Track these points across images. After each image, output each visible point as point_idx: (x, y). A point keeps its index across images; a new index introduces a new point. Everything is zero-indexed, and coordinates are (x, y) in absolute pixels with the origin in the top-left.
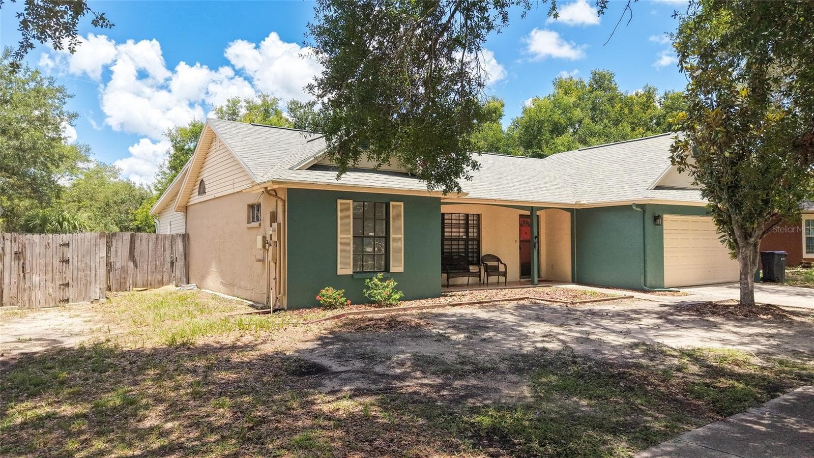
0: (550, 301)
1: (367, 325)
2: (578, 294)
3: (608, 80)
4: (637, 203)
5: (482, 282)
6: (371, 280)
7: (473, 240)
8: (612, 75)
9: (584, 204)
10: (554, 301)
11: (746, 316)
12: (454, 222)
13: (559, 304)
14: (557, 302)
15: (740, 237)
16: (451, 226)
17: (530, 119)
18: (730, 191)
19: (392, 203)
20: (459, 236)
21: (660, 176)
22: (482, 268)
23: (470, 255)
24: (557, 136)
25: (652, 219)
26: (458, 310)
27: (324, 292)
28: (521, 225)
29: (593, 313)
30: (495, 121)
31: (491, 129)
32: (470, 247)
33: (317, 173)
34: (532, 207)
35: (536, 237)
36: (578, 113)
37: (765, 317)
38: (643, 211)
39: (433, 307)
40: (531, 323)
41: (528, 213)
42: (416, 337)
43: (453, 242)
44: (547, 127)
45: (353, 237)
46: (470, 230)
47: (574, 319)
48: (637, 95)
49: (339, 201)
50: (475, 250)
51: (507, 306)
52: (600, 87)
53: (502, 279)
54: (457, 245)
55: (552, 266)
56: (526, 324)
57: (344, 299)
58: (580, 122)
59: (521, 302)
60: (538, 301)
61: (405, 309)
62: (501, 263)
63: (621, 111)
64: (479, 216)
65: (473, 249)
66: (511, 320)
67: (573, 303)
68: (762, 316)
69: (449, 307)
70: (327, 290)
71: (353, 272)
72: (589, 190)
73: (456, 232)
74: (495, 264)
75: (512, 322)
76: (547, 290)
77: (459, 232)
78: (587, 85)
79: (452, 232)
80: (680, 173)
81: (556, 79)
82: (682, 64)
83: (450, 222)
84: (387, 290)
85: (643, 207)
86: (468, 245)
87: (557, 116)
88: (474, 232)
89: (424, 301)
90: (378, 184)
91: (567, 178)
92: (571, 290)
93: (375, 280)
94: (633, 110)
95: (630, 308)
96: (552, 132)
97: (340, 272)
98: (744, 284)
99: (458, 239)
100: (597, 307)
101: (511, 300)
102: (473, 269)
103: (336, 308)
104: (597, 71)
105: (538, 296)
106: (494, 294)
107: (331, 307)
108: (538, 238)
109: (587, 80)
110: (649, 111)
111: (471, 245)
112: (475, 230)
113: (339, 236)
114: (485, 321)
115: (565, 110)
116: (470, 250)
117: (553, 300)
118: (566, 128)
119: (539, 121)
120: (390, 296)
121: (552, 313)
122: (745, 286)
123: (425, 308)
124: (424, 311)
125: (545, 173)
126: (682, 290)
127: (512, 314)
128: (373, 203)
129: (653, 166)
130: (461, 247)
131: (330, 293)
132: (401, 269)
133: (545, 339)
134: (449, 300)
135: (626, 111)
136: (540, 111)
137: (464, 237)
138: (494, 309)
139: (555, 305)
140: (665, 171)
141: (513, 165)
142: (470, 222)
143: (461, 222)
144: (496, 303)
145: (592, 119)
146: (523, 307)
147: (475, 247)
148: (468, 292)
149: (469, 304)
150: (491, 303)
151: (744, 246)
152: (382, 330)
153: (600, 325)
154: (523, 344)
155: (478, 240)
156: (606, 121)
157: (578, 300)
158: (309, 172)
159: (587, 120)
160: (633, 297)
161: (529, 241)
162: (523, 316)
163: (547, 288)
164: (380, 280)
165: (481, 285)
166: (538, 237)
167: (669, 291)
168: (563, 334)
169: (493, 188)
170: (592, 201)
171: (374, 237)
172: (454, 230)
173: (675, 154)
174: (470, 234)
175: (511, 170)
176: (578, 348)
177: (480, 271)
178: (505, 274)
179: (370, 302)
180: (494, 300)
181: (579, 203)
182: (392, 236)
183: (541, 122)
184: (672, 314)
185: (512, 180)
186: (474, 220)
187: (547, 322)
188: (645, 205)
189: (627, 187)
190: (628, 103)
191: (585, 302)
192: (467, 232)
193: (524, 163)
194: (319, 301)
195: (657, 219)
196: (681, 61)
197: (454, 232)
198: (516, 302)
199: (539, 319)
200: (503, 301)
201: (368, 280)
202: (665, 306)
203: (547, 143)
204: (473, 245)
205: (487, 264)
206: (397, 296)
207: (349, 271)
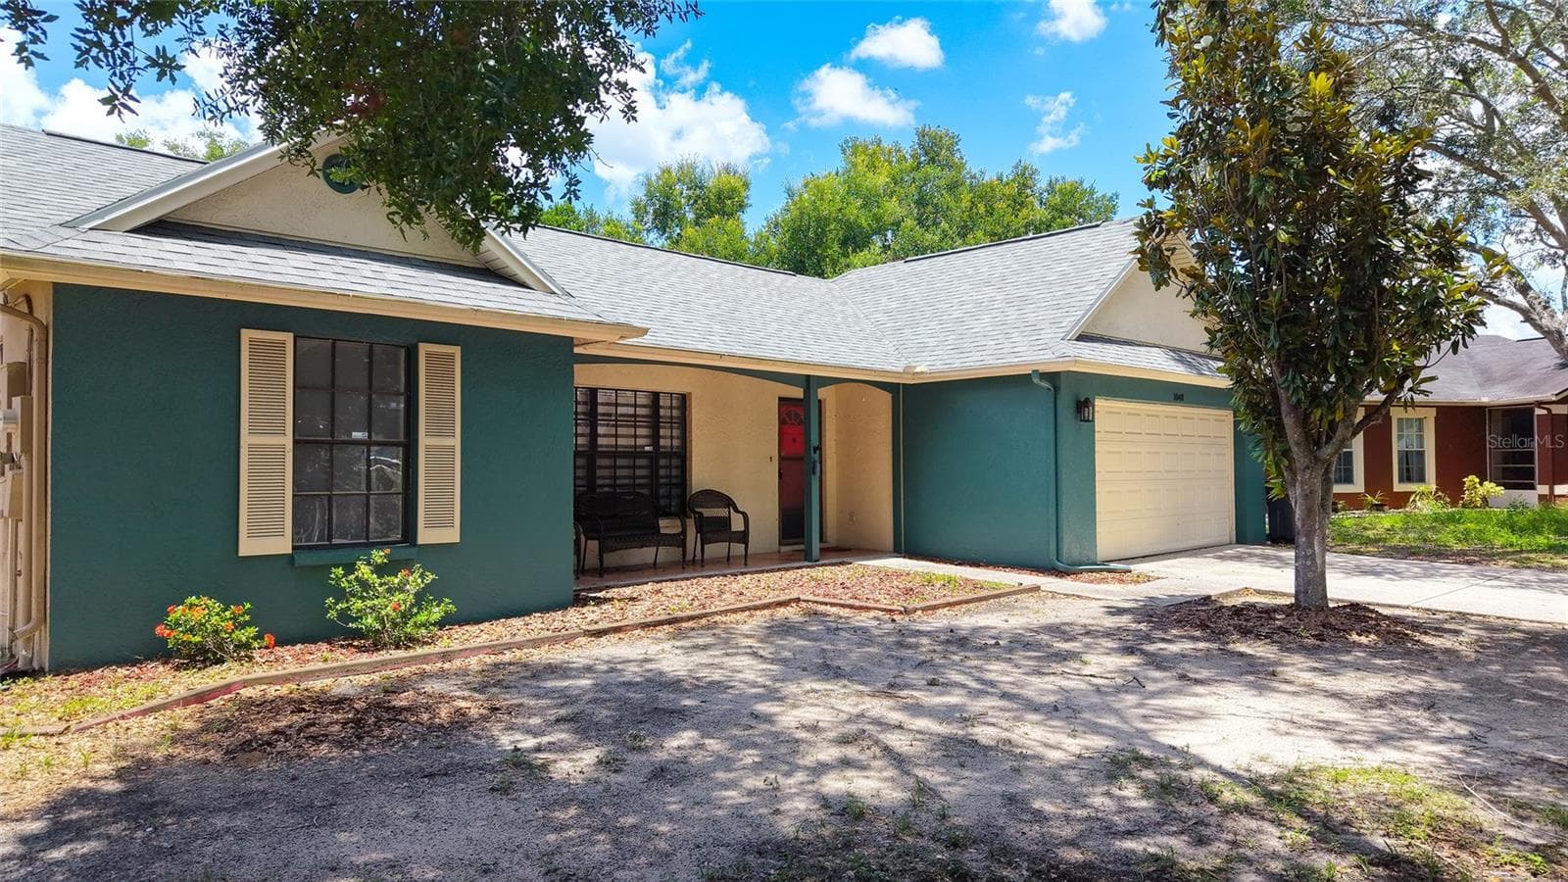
0: (851, 607)
1: (276, 732)
2: (916, 583)
3: (948, 149)
4: (1043, 369)
5: (689, 557)
6: (350, 568)
7: (670, 455)
8: (955, 140)
9: (922, 373)
10: (861, 608)
11: (1320, 637)
12: (621, 410)
13: (872, 614)
14: (868, 609)
15: (1297, 444)
16: (616, 421)
17: (802, 213)
18: (1281, 330)
19: (424, 348)
20: (635, 446)
21: (1088, 310)
22: (691, 525)
23: (662, 491)
24: (854, 251)
25: (1073, 405)
26: (609, 649)
27: (178, 612)
28: (782, 422)
29: (958, 641)
30: (731, 215)
31: (722, 229)
32: (662, 472)
33: (168, 244)
34: (808, 377)
35: (815, 449)
36: (892, 208)
37: (1363, 640)
38: (1055, 388)
39: (536, 643)
40: (808, 685)
41: (797, 393)
42: (431, 776)
43: (620, 462)
44: (834, 231)
45: (296, 442)
46: (662, 432)
47: (920, 664)
48: (1000, 179)
49: (246, 335)
50: (674, 481)
51: (745, 628)
52: (933, 160)
53: (738, 549)
54: (628, 467)
55: (850, 516)
56: (792, 688)
57: (252, 631)
58: (897, 224)
59: (782, 612)
60: (821, 608)
61: (446, 656)
62: (737, 511)
63: (971, 209)
64: (684, 399)
65: (670, 477)
66: (750, 676)
67: (906, 612)
68: (1355, 637)
69: (583, 640)
70: (191, 606)
71: (294, 548)
72: (932, 342)
73: (627, 436)
74: (722, 512)
75: (754, 685)
76: (841, 573)
77: (635, 436)
78: (907, 156)
79: (616, 436)
80: (1158, 288)
81: (846, 142)
82: (1162, 27)
83: (612, 410)
84: (399, 597)
85: (1052, 377)
86: (658, 467)
87: (854, 211)
88: (672, 437)
89: (517, 622)
90: (376, 289)
91: (883, 318)
92: (898, 575)
93: (364, 571)
94: (993, 209)
95: (1045, 621)
96: (844, 243)
97: (248, 547)
98: (1306, 557)
99: (634, 453)
100: (965, 621)
101: (756, 608)
102: (668, 526)
103: (220, 661)
104: (927, 129)
105: (821, 591)
106: (715, 592)
107: (202, 656)
108: (821, 449)
109: (908, 145)
110: (1025, 211)
111: (665, 467)
112: (676, 433)
113: (246, 439)
114: (675, 685)
115: (870, 201)
116: (662, 481)
117: (857, 603)
118: (870, 237)
119: (818, 220)
120: (406, 616)
121: (861, 645)
122: (1309, 563)
123: (509, 647)
124: (508, 657)
125: (835, 306)
126: (1138, 568)
127: (755, 655)
128: (365, 347)
129: (1070, 289)
130: (639, 472)
131: (198, 615)
132: (452, 535)
133: (851, 752)
134: (592, 613)
135: (982, 209)
136: (822, 199)
137: (647, 449)
138: (709, 640)
139: (864, 619)
140: (1099, 298)
141: (765, 285)
142: (662, 412)
143: (641, 411)
144: (717, 618)
145: (920, 222)
146: (785, 629)
147: (674, 472)
148: (649, 587)
149: (645, 626)
150: (704, 621)
151: (1307, 467)
152: (324, 748)
153: (992, 684)
154: (782, 780)
155: (682, 456)
156: (944, 225)
157: (916, 603)
158: (138, 240)
159: (909, 222)
160: (1037, 589)
161: (802, 459)
162: (784, 661)
163: (842, 568)
164: (380, 570)
165: (688, 565)
166: (819, 448)
167: (1110, 571)
168: (900, 727)
169: (717, 328)
170: (939, 366)
171: (368, 444)
172: (621, 431)
173: (1147, 243)
174: (662, 442)
175: (760, 296)
176: (952, 787)
177: (684, 532)
178: (743, 537)
179: (344, 633)
180: (713, 609)
181: (911, 371)
182: (424, 441)
183: (823, 222)
184: (1149, 639)
185: (762, 315)
186: (671, 408)
187: (849, 677)
188: (1059, 373)
189: (1016, 336)
190: (985, 195)
191: (935, 608)
192: (655, 437)
193: (789, 284)
194: (164, 641)
195: (1083, 407)
196: (1161, 16)
197: (623, 436)
198: (766, 612)
199: (829, 671)
200: (735, 611)
201: (340, 571)
202: (1120, 611)
203: (834, 263)
204: (669, 467)
205: (701, 513)
206: (437, 613)
207: (282, 545)
